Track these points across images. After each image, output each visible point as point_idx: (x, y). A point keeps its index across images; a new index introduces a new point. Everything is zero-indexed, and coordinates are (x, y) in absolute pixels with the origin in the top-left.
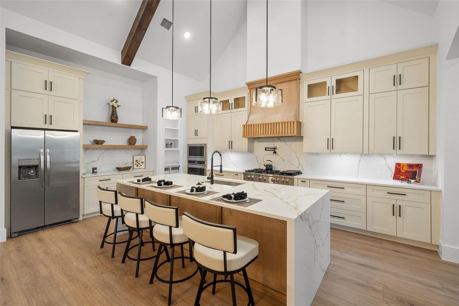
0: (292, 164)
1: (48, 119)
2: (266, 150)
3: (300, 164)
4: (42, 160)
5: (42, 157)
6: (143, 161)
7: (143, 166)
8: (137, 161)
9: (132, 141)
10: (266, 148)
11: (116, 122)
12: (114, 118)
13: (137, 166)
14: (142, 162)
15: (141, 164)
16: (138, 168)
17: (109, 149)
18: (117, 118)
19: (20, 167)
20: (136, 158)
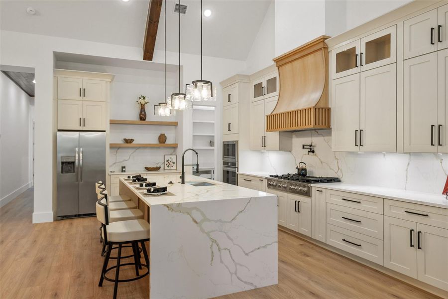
0: (331, 169)
1: (82, 121)
2: (303, 148)
3: (339, 168)
4: (77, 158)
5: (77, 155)
6: (174, 161)
7: (174, 167)
8: (168, 161)
9: (162, 139)
10: (304, 146)
11: (145, 120)
12: (143, 117)
13: (168, 166)
14: (174, 163)
15: (172, 164)
16: (169, 168)
17: (139, 148)
18: (145, 115)
19: (63, 163)
20: (167, 158)
